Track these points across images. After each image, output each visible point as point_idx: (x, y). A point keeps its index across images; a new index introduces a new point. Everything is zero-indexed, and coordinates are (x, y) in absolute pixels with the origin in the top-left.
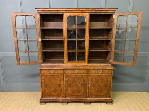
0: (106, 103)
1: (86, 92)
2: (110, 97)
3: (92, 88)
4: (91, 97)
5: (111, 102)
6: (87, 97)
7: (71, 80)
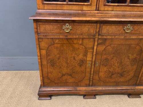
6: (136, 85)
7: (111, 49)
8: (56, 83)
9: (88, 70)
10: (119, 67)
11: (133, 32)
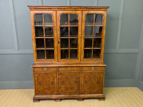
0: (98, 100)
1: (79, 89)
2: (102, 93)
3: (85, 85)
4: (84, 94)
5: (103, 98)
6: (80, 94)
7: (64, 77)
8: (41, 93)
9: (56, 86)
10: (69, 85)
11: (72, 70)
